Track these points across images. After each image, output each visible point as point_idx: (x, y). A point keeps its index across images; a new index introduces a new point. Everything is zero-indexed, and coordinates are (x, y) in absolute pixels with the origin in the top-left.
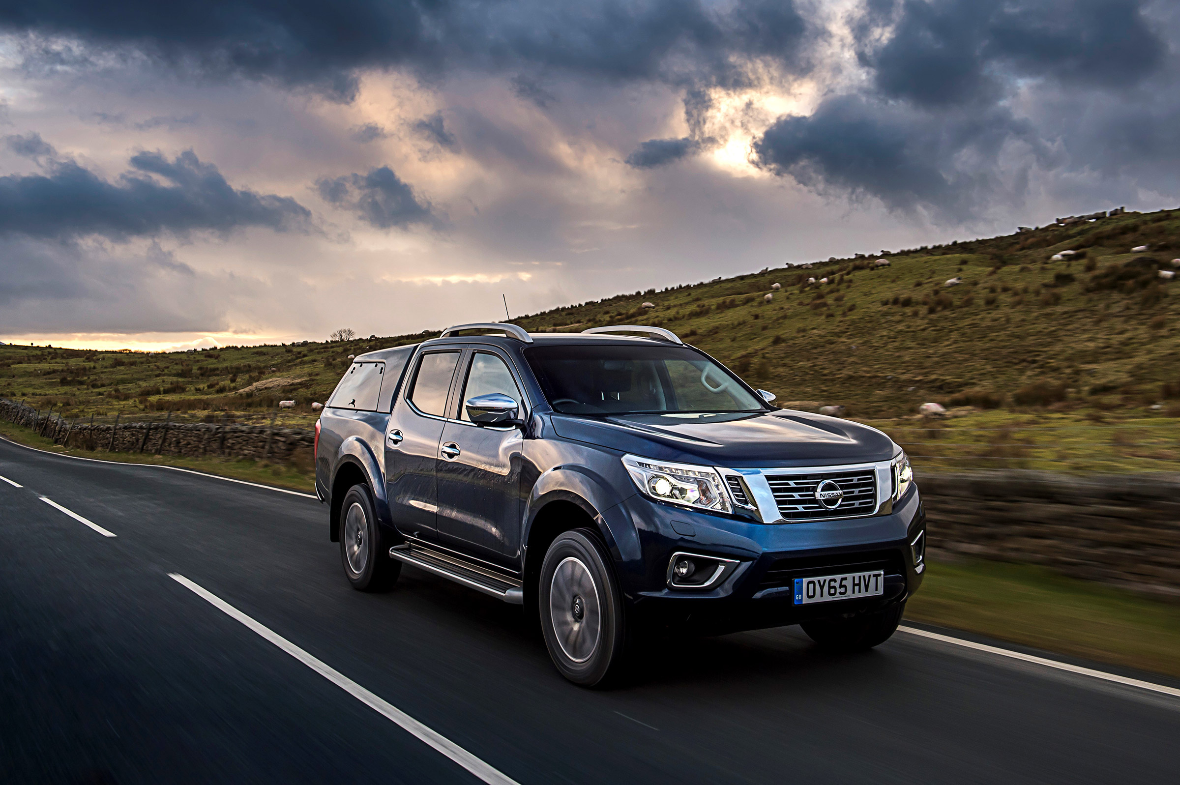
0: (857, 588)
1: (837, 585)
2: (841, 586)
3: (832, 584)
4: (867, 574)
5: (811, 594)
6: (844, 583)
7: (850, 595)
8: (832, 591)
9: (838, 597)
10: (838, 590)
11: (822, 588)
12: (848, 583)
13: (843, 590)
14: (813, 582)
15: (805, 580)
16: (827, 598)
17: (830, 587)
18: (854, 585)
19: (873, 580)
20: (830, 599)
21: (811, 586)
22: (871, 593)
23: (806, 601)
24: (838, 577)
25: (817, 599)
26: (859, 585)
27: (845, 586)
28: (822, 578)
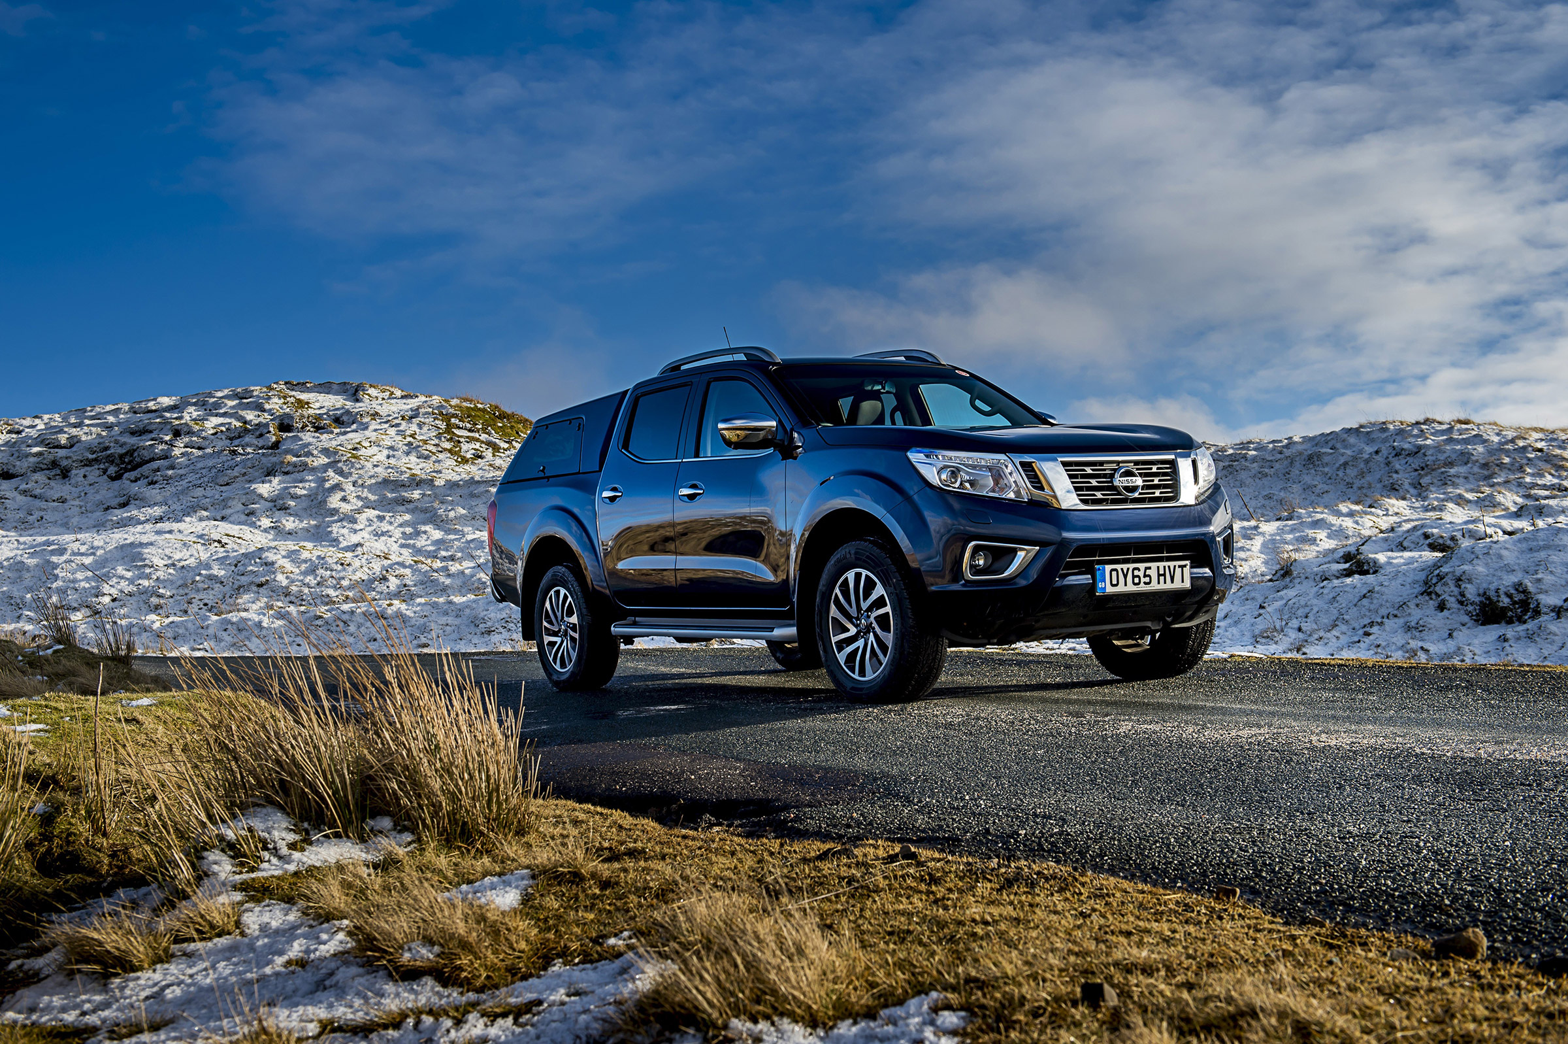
0: (1162, 578)
1: (1141, 574)
2: (1145, 576)
3: (1136, 573)
4: (1172, 564)
5: (1114, 582)
6: (1148, 572)
7: (1155, 586)
8: (1136, 580)
9: (1142, 588)
10: (1143, 580)
11: (1125, 576)
12: (1153, 573)
13: (1147, 580)
14: (1116, 570)
15: (1108, 568)
16: (1131, 588)
17: (1134, 577)
18: (1159, 575)
19: (1178, 571)
20: (1134, 588)
21: (1114, 573)
22: (1177, 585)
23: (1110, 590)
24: (1142, 566)
25: (1121, 588)
26: (1164, 575)
27: (1149, 576)
28: (1125, 567)
